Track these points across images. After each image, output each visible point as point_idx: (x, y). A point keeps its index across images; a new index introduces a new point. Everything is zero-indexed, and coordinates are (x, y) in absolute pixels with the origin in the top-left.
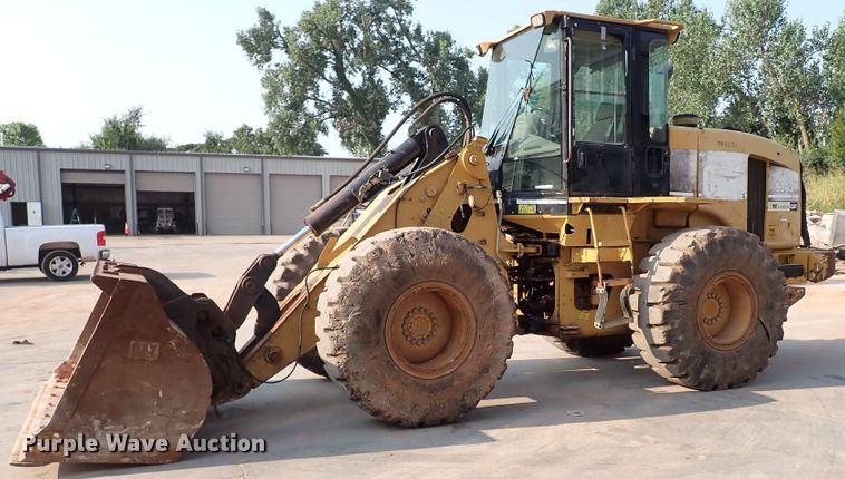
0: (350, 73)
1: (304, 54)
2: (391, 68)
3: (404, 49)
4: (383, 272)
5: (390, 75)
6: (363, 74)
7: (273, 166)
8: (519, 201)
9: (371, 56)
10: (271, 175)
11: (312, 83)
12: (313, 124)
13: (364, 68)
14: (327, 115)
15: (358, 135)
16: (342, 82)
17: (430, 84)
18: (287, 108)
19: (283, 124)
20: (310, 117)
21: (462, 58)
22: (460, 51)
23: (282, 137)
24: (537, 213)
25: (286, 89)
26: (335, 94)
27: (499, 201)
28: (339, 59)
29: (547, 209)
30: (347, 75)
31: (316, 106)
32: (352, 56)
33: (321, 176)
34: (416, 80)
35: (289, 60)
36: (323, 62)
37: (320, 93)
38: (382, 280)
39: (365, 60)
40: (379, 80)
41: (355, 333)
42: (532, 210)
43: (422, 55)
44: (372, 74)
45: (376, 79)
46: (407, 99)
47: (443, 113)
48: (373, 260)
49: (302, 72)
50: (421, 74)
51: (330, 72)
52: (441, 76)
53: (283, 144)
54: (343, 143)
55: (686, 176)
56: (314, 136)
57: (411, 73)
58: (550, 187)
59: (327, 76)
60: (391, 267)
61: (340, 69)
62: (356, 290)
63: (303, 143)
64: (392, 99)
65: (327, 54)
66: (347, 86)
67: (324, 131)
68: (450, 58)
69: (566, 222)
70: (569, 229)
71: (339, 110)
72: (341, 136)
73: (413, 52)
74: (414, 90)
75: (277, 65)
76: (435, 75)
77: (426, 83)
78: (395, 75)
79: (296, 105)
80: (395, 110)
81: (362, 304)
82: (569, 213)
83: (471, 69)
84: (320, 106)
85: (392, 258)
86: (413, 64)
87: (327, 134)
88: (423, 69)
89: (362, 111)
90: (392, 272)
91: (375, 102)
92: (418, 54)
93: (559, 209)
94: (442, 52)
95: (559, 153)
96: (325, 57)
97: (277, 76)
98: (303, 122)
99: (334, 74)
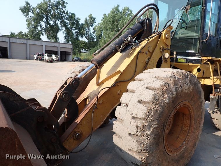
0: (50, 21)
1: (38, 14)
2: (60, 20)
3: (64, 16)
5: (60, 22)
6: (53, 21)
7: (30, 42)
8: (178, 57)
9: (55, 17)
10: (29, 44)
11: (40, 22)
12: (40, 32)
13: (53, 20)
14: (43, 30)
15: (51, 36)
16: (47, 23)
17: (70, 25)
18: (33, 28)
19: (31, 32)
20: (39, 31)
21: (78, 20)
22: (77, 18)
23: (31, 35)
24: (186, 62)
25: (33, 23)
26: (46, 25)
27: (175, 56)
28: (47, 17)
29: (191, 61)
30: (49, 21)
31: (41, 28)
32: (50, 16)
33: (43, 45)
34: (66, 24)
35: (33, 16)
36: (43, 17)
37: (42, 25)
39: (54, 18)
40: (57, 23)
41: (154, 138)
42: (183, 61)
43: (68, 18)
44: (55, 21)
45: (56, 23)
46: (64, 28)
47: (73, 33)
49: (37, 19)
50: (68, 23)
51: (44, 20)
52: (72, 24)
53: (32, 37)
54: (47, 38)
56: (40, 36)
57: (65, 22)
58: (193, 51)
59: (44, 21)
61: (47, 19)
62: (157, 111)
63: (37, 37)
64: (60, 28)
65: (44, 15)
66: (49, 24)
67: (43, 34)
68: (75, 20)
69: (199, 67)
70: (199, 70)
71: (47, 30)
72: (47, 36)
73: (66, 17)
74: (66, 27)
75: (30, 17)
76: (71, 23)
77: (69, 25)
78: (61, 22)
79: (35, 27)
80: (61, 31)
81: (158, 119)
82: (201, 64)
83: (80, 23)
84: (42, 28)
86: (66, 20)
87: (43, 35)
88: (68, 22)
89: (53, 31)
91: (56, 28)
92: (67, 18)
94: (73, 18)
96: (43, 16)
97: (30, 19)
98: (37, 32)
99: (46, 20)
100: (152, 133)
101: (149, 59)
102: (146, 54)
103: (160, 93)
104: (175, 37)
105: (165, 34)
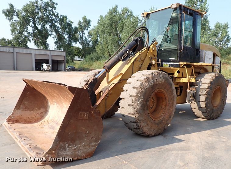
0: (38, 25)
1: (24, 18)
2: (50, 24)
3: (54, 19)
4: (149, 85)
5: (49, 26)
6: (41, 26)
7: (17, 50)
8: (163, 63)
9: (44, 20)
10: (16, 53)
11: (26, 27)
12: (26, 39)
13: (42, 24)
14: (31, 36)
15: (40, 43)
16: (35, 27)
17: (61, 30)
18: (18, 33)
19: (17, 38)
20: (26, 36)
21: (70, 23)
22: (69, 21)
23: (17, 42)
24: (169, 67)
25: (18, 28)
26: (33, 30)
27: (160, 63)
28: (34, 20)
29: (172, 66)
30: (37, 25)
31: (27, 34)
32: (38, 20)
33: (32, 54)
34: (57, 28)
35: (18, 20)
36: (29, 21)
37: (29, 30)
38: (149, 88)
39: (42, 21)
40: (46, 28)
41: (142, 106)
42: (167, 66)
43: (59, 21)
44: (44, 25)
45: (45, 27)
46: (54, 33)
47: (64, 38)
48: (147, 81)
49: (23, 23)
50: (58, 27)
51: (31, 24)
52: (64, 28)
53: (17, 44)
54: (35, 45)
55: (202, 58)
56: (26, 42)
57: (55, 26)
58: (174, 59)
59: (30, 25)
60: (151, 83)
61: (34, 23)
62: (142, 91)
63: (23, 44)
64: (50, 33)
65: (31, 19)
66: (37, 28)
67: (30, 41)
68: (67, 23)
69: (178, 70)
70: (178, 72)
71: (34, 35)
72: (35, 43)
73: (56, 20)
74: (56, 31)
75: (15, 21)
76: (63, 27)
77: (60, 29)
78: (51, 26)
79: (21, 33)
80: (51, 36)
81: (143, 96)
82: (179, 67)
83: (72, 26)
84: (29, 34)
85: (151, 80)
86: (56, 24)
87: (30, 42)
88: (59, 25)
89: (42, 36)
90: (151, 85)
91: (45, 34)
92: (57, 21)
93: (176, 66)
94: (65, 21)
95: (176, 48)
96: (30, 20)
97: (15, 24)
98: (23, 38)
99: (33, 25)
100: (140, 103)
101: (141, 65)
102: (139, 61)
103: (144, 82)
104: (161, 49)
105: (152, 48)
